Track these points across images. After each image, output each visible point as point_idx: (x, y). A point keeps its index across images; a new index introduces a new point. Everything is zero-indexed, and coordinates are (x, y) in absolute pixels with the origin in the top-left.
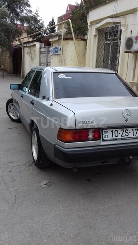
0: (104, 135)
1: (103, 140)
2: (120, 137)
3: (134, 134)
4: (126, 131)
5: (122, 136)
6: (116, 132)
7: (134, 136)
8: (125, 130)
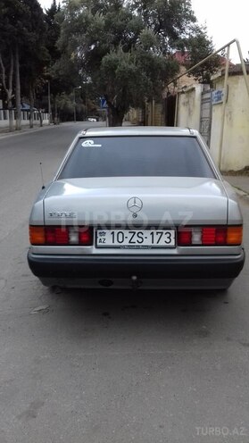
0: (99, 237)
1: (97, 247)
2: (126, 243)
3: (155, 241)
4: (140, 235)
5: (130, 242)
6: (121, 235)
7: (155, 244)
8: (137, 231)
